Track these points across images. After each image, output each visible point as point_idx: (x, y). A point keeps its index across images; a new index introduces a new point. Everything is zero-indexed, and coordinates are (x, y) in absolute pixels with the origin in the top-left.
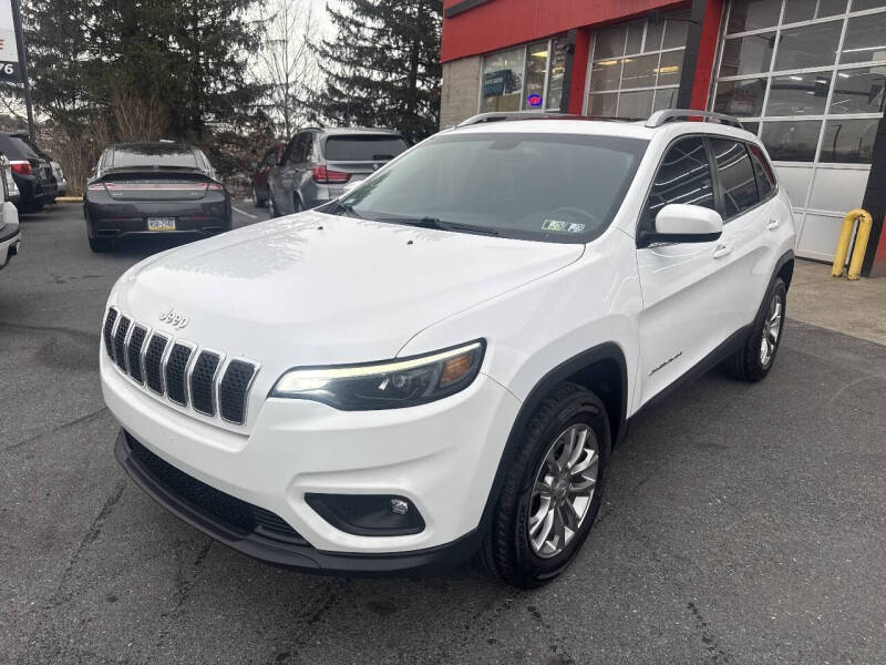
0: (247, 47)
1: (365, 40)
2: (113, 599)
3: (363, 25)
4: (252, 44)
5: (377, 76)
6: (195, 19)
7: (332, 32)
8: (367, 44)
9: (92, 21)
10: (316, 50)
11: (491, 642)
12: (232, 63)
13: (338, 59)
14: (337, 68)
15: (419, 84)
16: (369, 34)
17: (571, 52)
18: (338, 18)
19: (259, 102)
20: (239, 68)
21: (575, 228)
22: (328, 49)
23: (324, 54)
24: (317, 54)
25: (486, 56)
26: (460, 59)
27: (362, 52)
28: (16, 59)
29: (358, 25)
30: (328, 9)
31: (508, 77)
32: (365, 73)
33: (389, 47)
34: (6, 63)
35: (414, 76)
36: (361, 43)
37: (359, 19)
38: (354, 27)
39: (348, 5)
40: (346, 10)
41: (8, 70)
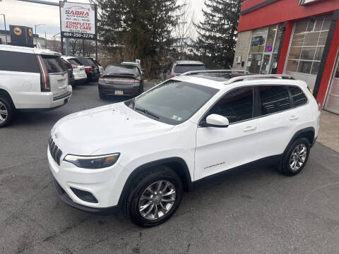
0: (173, 25)
1: (215, 21)
2: (40, 205)
3: (215, 16)
4: (174, 24)
5: (218, 35)
6: (156, 15)
8: (216, 23)
9: (124, 17)
10: (196, 26)
11: (122, 239)
12: (167, 31)
13: (204, 29)
14: (203, 32)
15: (234, 38)
16: (217, 19)
17: (284, 30)
18: (206, 14)
19: (175, 44)
20: (169, 32)
21: (179, 119)
22: (201, 25)
23: (199, 27)
25: (254, 30)
26: (244, 31)
27: (214, 26)
28: (94, 33)
29: (213, 16)
30: (202, 10)
32: (213, 34)
33: (224, 24)
34: (91, 34)
35: (232, 35)
36: (213, 23)
37: (213, 14)
38: (211, 17)
39: (210, 8)
40: (209, 10)
41: (92, 37)
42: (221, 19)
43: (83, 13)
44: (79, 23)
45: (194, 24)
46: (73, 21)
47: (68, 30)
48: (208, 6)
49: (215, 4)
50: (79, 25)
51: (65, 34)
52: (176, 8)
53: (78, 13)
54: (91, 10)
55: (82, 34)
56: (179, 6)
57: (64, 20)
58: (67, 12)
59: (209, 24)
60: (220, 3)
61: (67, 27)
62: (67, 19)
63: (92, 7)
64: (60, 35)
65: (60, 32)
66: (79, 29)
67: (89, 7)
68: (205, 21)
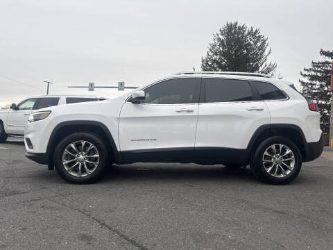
1: (315, 90)
16: (317, 87)
30: (300, 81)
38: (310, 86)
39: (307, 78)
42: (322, 86)
48: (305, 75)
49: (313, 73)
59: (309, 92)
60: (319, 71)
68: (304, 91)
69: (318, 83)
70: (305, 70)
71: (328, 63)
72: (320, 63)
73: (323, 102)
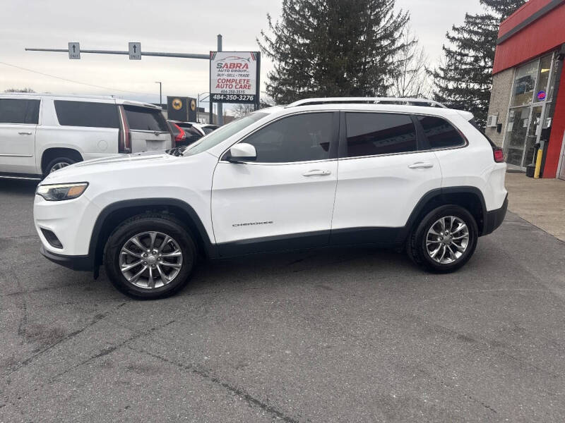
0: (393, 76)
1: (466, 64)
3: (467, 55)
4: (395, 74)
7: (445, 62)
8: (468, 67)
10: (432, 74)
12: (382, 86)
13: (446, 78)
14: (443, 83)
16: (469, 60)
18: (449, 53)
22: (440, 72)
23: (437, 75)
24: (432, 76)
25: (517, 67)
26: (503, 71)
27: (467, 72)
28: (255, 93)
29: (460, 54)
30: (444, 48)
31: (528, 79)
32: (464, 85)
33: (485, 67)
34: (250, 95)
36: (464, 67)
37: (462, 52)
38: (459, 58)
39: (456, 43)
40: (454, 47)
41: (252, 98)
42: (477, 59)
43: (239, 65)
44: (233, 80)
45: (428, 72)
46: (226, 78)
47: (219, 91)
48: (453, 39)
49: (466, 36)
50: (234, 84)
51: (215, 97)
52: (399, 48)
53: (233, 66)
54: (251, 59)
55: (238, 96)
56: (403, 46)
57: (215, 77)
58: (219, 66)
59: (456, 69)
60: (476, 33)
61: (218, 86)
62: (219, 75)
63: (253, 56)
64: (208, 99)
65: (209, 94)
66: (233, 89)
67: (250, 55)
68: (449, 66)
69: (472, 53)
70: (454, 29)
71: (490, 18)
72: (477, 17)
73: (477, 87)
